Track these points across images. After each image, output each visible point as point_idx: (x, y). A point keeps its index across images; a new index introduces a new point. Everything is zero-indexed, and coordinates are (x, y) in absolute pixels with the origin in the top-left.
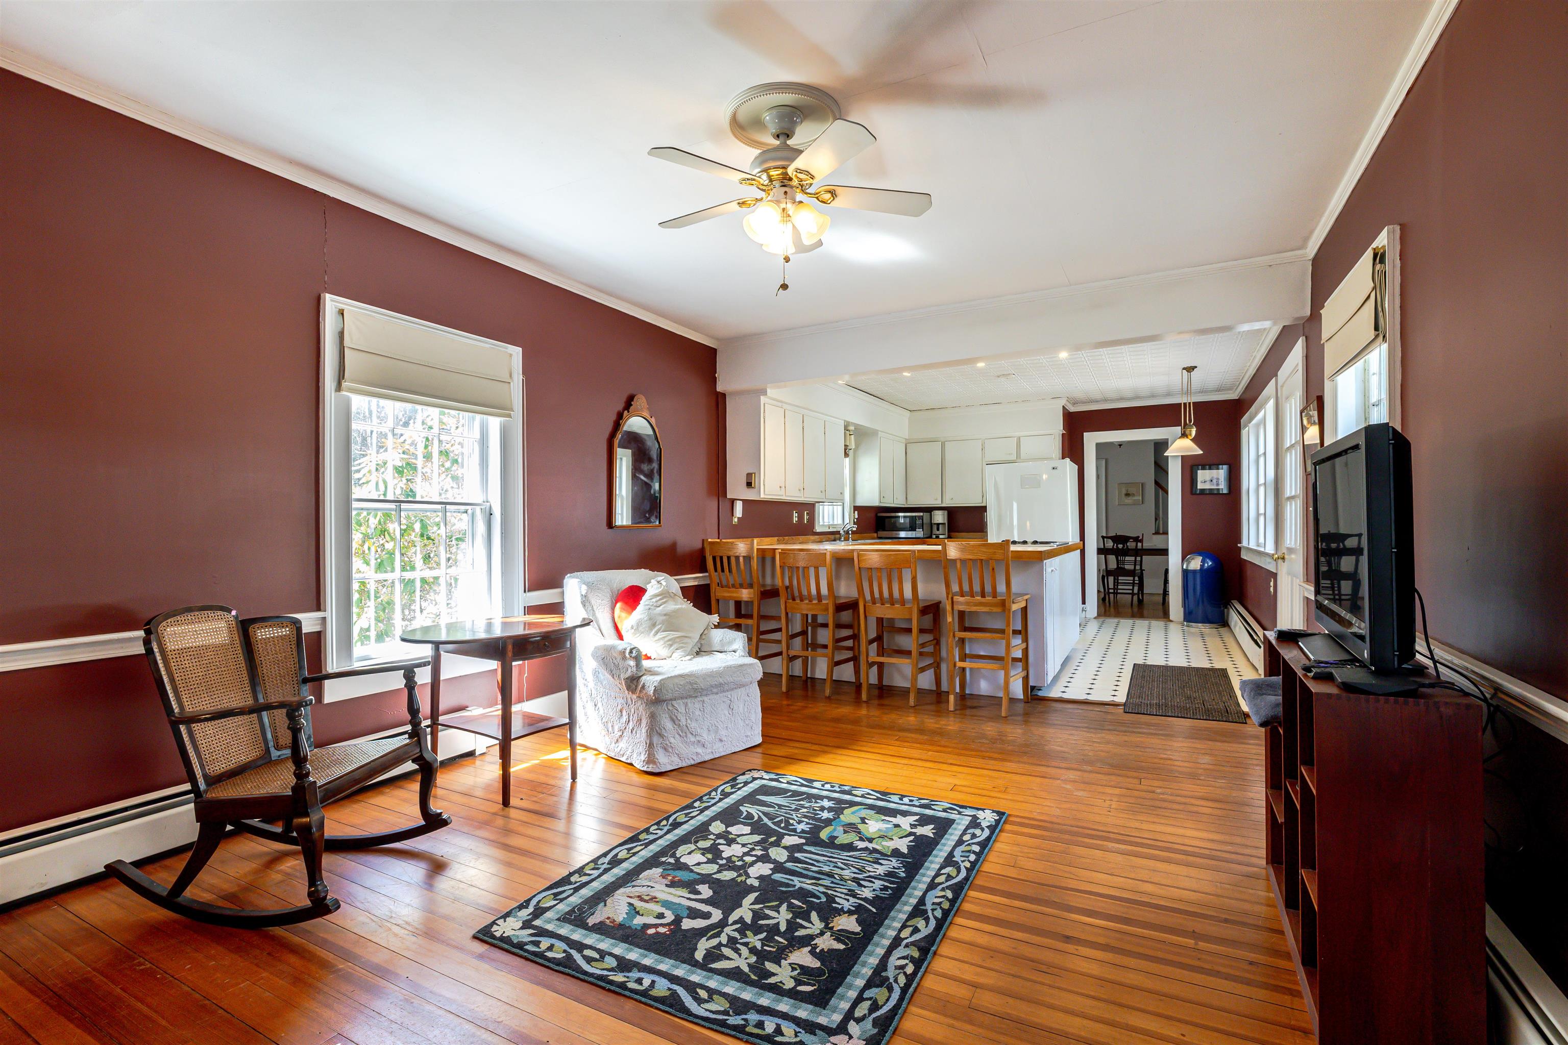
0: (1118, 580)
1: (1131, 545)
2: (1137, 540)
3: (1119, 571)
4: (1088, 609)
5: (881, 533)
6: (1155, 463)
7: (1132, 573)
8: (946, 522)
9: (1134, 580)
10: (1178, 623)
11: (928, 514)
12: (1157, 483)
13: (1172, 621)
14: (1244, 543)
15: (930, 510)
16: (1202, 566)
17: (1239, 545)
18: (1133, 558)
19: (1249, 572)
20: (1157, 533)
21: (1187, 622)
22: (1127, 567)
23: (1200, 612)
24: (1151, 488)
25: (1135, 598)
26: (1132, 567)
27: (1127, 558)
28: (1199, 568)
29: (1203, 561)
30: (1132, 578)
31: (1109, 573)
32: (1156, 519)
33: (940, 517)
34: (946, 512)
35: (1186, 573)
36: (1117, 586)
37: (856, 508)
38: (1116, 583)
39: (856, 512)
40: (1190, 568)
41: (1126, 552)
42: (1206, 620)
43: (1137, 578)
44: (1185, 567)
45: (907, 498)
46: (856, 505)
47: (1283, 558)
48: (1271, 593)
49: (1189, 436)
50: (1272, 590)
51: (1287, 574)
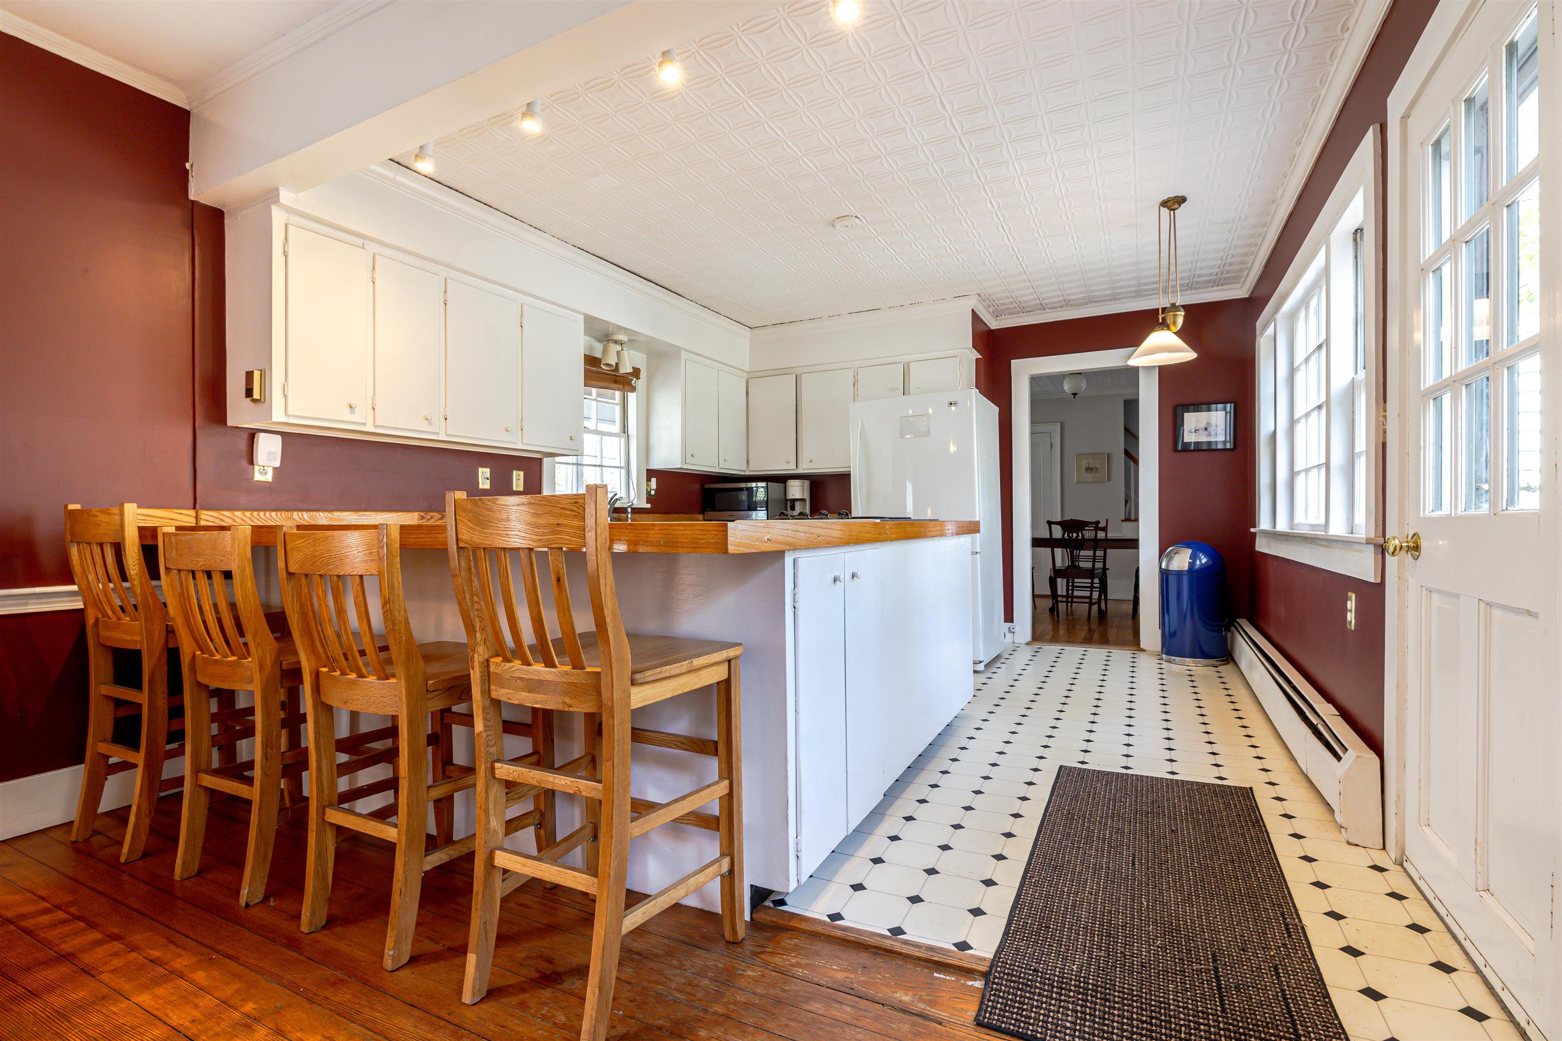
0: (1073, 582)
1: (1088, 534)
2: (1097, 526)
3: (1071, 572)
4: (1017, 629)
5: (709, 514)
6: (1126, 429)
7: (1090, 574)
8: (807, 496)
9: (1092, 583)
10: (1152, 654)
11: (782, 485)
12: (1127, 453)
13: (1144, 650)
14: (1264, 523)
15: (782, 479)
16: (1192, 565)
17: (1252, 530)
18: (1091, 553)
19: (1272, 575)
20: (1128, 520)
21: (1168, 653)
22: (1082, 565)
23: (1187, 639)
24: (1119, 459)
25: (1095, 608)
26: (1089, 565)
27: (1083, 553)
28: (1186, 568)
29: (1193, 557)
30: (1089, 581)
31: (1057, 573)
32: (1126, 501)
33: (796, 490)
34: (807, 483)
35: (1165, 576)
36: (1073, 590)
37: (651, 473)
38: (1071, 587)
39: (654, 480)
40: (1171, 568)
41: (1081, 544)
42: (1200, 652)
43: (1096, 580)
44: (1164, 566)
45: (748, 461)
46: (651, 467)
47: (1414, 548)
48: (1349, 626)
49: (1171, 326)
50: (1351, 620)
51: (1429, 589)
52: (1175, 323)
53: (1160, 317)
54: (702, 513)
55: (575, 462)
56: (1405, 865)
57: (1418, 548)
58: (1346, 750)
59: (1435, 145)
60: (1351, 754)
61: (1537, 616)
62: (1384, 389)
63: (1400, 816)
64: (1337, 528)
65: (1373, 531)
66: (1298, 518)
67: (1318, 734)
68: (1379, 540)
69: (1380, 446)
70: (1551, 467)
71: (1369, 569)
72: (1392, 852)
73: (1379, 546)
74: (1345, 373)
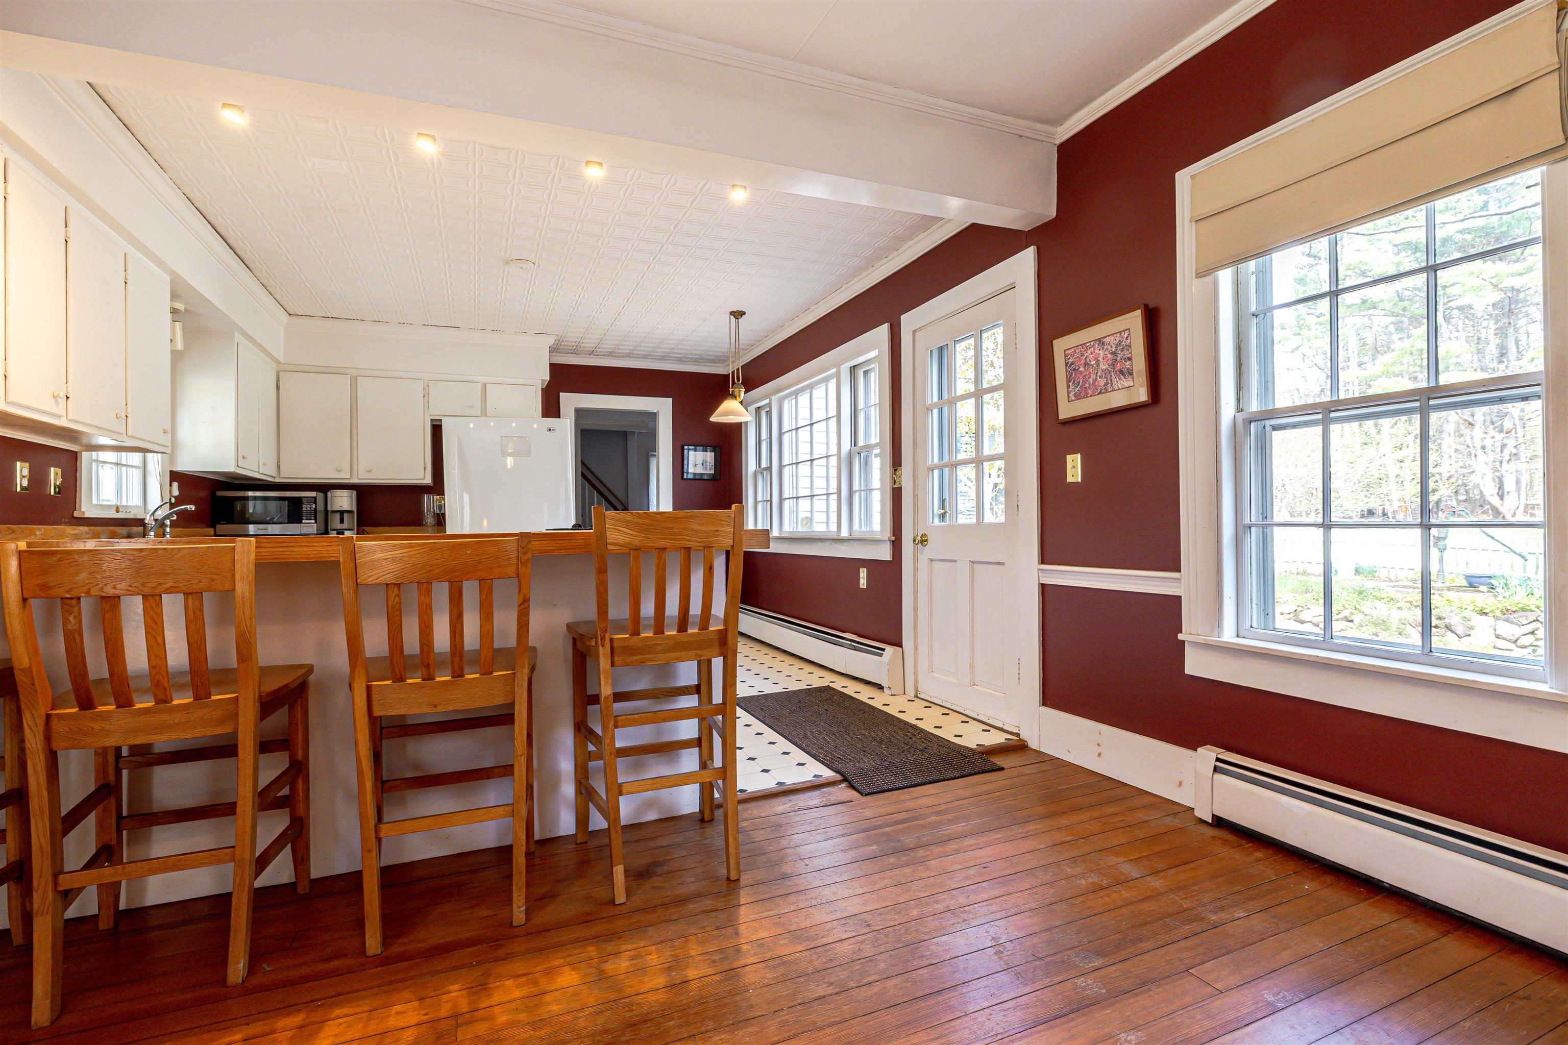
5: (221, 528)
8: (354, 509)
11: (322, 493)
15: (325, 488)
33: (344, 501)
34: (354, 493)
37: (175, 476)
39: (175, 484)
45: (279, 467)
46: (175, 469)
47: (924, 541)
48: (861, 586)
49: (738, 398)
50: (863, 583)
51: (932, 560)
52: (740, 396)
53: (731, 390)
54: (213, 526)
55: (114, 461)
56: (919, 696)
57: (926, 541)
58: (883, 650)
59: (931, 351)
60: (889, 650)
61: (1003, 564)
62: (896, 461)
63: (916, 673)
64: (845, 533)
65: (888, 534)
66: (787, 528)
67: (855, 649)
68: (893, 538)
69: (894, 489)
70: (1013, 506)
71: (884, 553)
72: (911, 693)
73: (893, 541)
74: (846, 446)
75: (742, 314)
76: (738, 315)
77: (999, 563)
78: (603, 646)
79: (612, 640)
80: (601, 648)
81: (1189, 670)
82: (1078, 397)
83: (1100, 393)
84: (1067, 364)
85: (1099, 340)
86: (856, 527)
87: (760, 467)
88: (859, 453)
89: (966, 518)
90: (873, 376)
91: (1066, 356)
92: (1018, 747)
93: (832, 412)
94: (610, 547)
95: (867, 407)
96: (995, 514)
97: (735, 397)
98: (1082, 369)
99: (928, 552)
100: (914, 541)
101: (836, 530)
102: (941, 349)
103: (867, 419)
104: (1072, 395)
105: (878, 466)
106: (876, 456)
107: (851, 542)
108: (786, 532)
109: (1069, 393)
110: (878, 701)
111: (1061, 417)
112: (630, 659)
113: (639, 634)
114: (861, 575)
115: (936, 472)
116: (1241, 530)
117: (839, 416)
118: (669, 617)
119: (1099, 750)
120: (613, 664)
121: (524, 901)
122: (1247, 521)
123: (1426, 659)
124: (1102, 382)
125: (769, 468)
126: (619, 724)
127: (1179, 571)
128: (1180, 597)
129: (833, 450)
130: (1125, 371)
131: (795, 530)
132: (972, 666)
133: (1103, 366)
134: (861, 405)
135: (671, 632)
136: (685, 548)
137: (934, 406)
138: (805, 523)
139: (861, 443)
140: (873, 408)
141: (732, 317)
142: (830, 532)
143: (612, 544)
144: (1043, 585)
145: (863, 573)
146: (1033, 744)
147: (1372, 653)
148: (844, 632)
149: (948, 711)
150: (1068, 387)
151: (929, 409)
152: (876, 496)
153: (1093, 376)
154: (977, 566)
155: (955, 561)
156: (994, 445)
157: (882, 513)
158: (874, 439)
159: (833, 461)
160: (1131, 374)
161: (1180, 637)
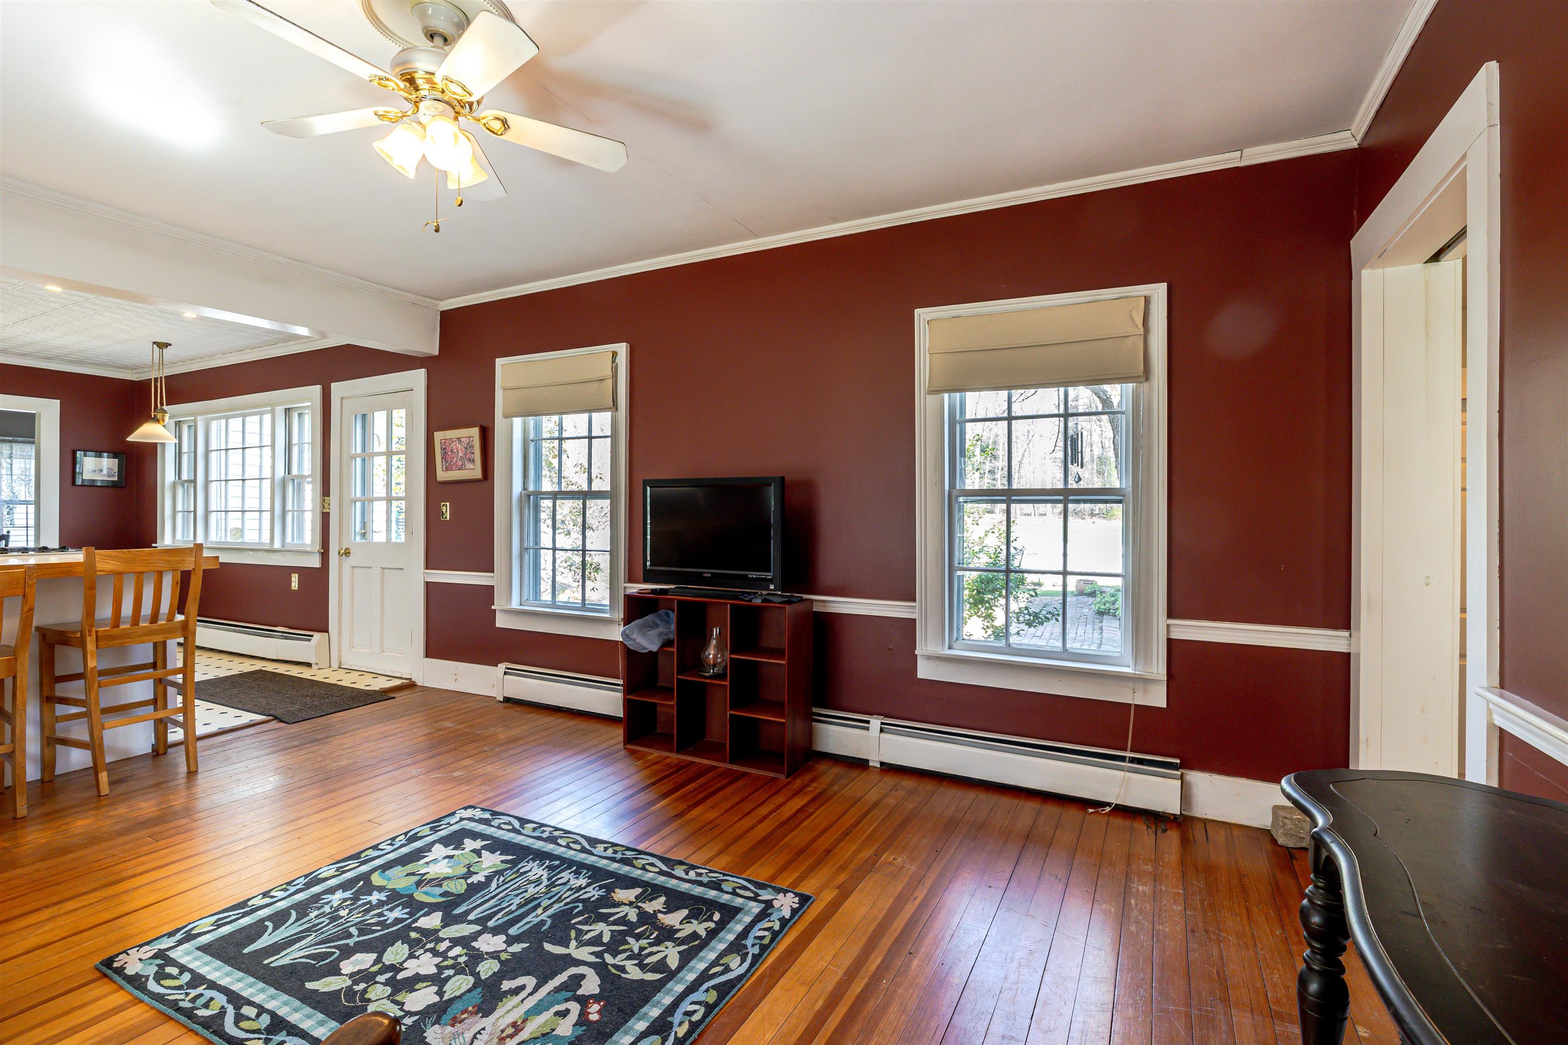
47: (347, 553)
48: (293, 588)
49: (161, 422)
50: (295, 585)
51: (353, 567)
53: (153, 413)
56: (342, 667)
57: (349, 553)
58: (312, 636)
59: (356, 416)
60: (317, 636)
61: (403, 569)
62: (326, 491)
63: (339, 651)
64: (277, 545)
65: (317, 547)
66: (213, 537)
67: (286, 638)
68: (322, 551)
69: (323, 513)
70: (409, 532)
71: (315, 562)
72: (335, 665)
73: (322, 553)
74: (280, 472)
75: (167, 345)
76: (162, 346)
77: (400, 569)
78: (90, 635)
79: (97, 632)
80: (88, 638)
81: (498, 624)
82: (447, 469)
83: (459, 469)
84: (442, 448)
85: (459, 439)
86: (289, 539)
87: (180, 478)
88: (293, 480)
89: (379, 537)
90: (307, 419)
91: (441, 443)
92: (410, 686)
93: (267, 441)
94: (99, 573)
95: (301, 444)
96: (399, 536)
97: (158, 421)
98: (449, 453)
99: (349, 562)
100: (339, 553)
101: (269, 542)
102: (364, 416)
103: (301, 452)
104: (444, 467)
105: (310, 493)
106: (308, 483)
107: (283, 553)
108: (212, 542)
109: (442, 466)
110: (306, 674)
111: (438, 480)
112: (111, 643)
113: (118, 626)
114: (293, 579)
115: (358, 504)
116: (523, 550)
117: (273, 446)
118: (124, 618)
119: (455, 677)
120: (97, 647)
121: (26, 802)
122: (526, 546)
123: (584, 609)
124: (460, 463)
125: (194, 481)
126: (102, 685)
127: (493, 572)
128: (494, 586)
129: (267, 473)
130: (471, 459)
131: (223, 540)
132: (382, 640)
133: (460, 454)
134: (295, 440)
135: (144, 624)
136: (158, 571)
137: (358, 455)
138: (234, 533)
139: (295, 472)
140: (306, 445)
141: (155, 346)
142: (262, 543)
143: (99, 571)
144: (427, 582)
145: (295, 578)
146: (419, 683)
147: (567, 608)
148: (275, 626)
149: (362, 673)
150: (442, 462)
151: (354, 457)
152: (308, 516)
153: (455, 459)
154: (386, 571)
155: (371, 567)
156: (399, 491)
157: (313, 530)
158: (307, 471)
159: (267, 484)
160: (474, 462)
161: (493, 607)
